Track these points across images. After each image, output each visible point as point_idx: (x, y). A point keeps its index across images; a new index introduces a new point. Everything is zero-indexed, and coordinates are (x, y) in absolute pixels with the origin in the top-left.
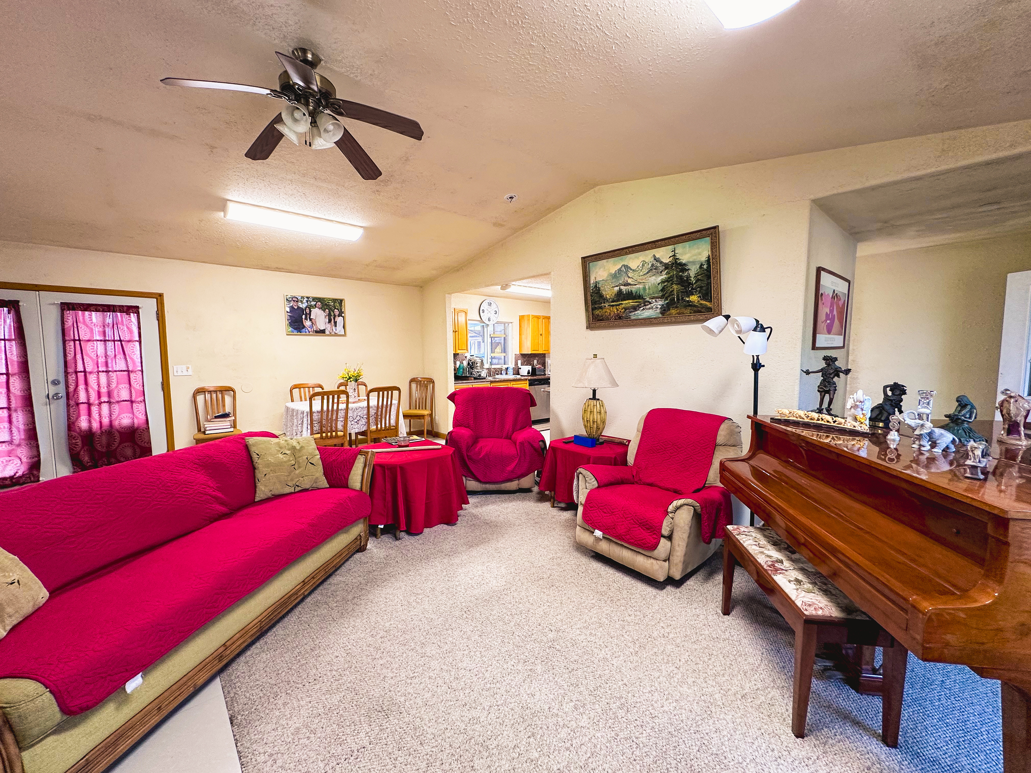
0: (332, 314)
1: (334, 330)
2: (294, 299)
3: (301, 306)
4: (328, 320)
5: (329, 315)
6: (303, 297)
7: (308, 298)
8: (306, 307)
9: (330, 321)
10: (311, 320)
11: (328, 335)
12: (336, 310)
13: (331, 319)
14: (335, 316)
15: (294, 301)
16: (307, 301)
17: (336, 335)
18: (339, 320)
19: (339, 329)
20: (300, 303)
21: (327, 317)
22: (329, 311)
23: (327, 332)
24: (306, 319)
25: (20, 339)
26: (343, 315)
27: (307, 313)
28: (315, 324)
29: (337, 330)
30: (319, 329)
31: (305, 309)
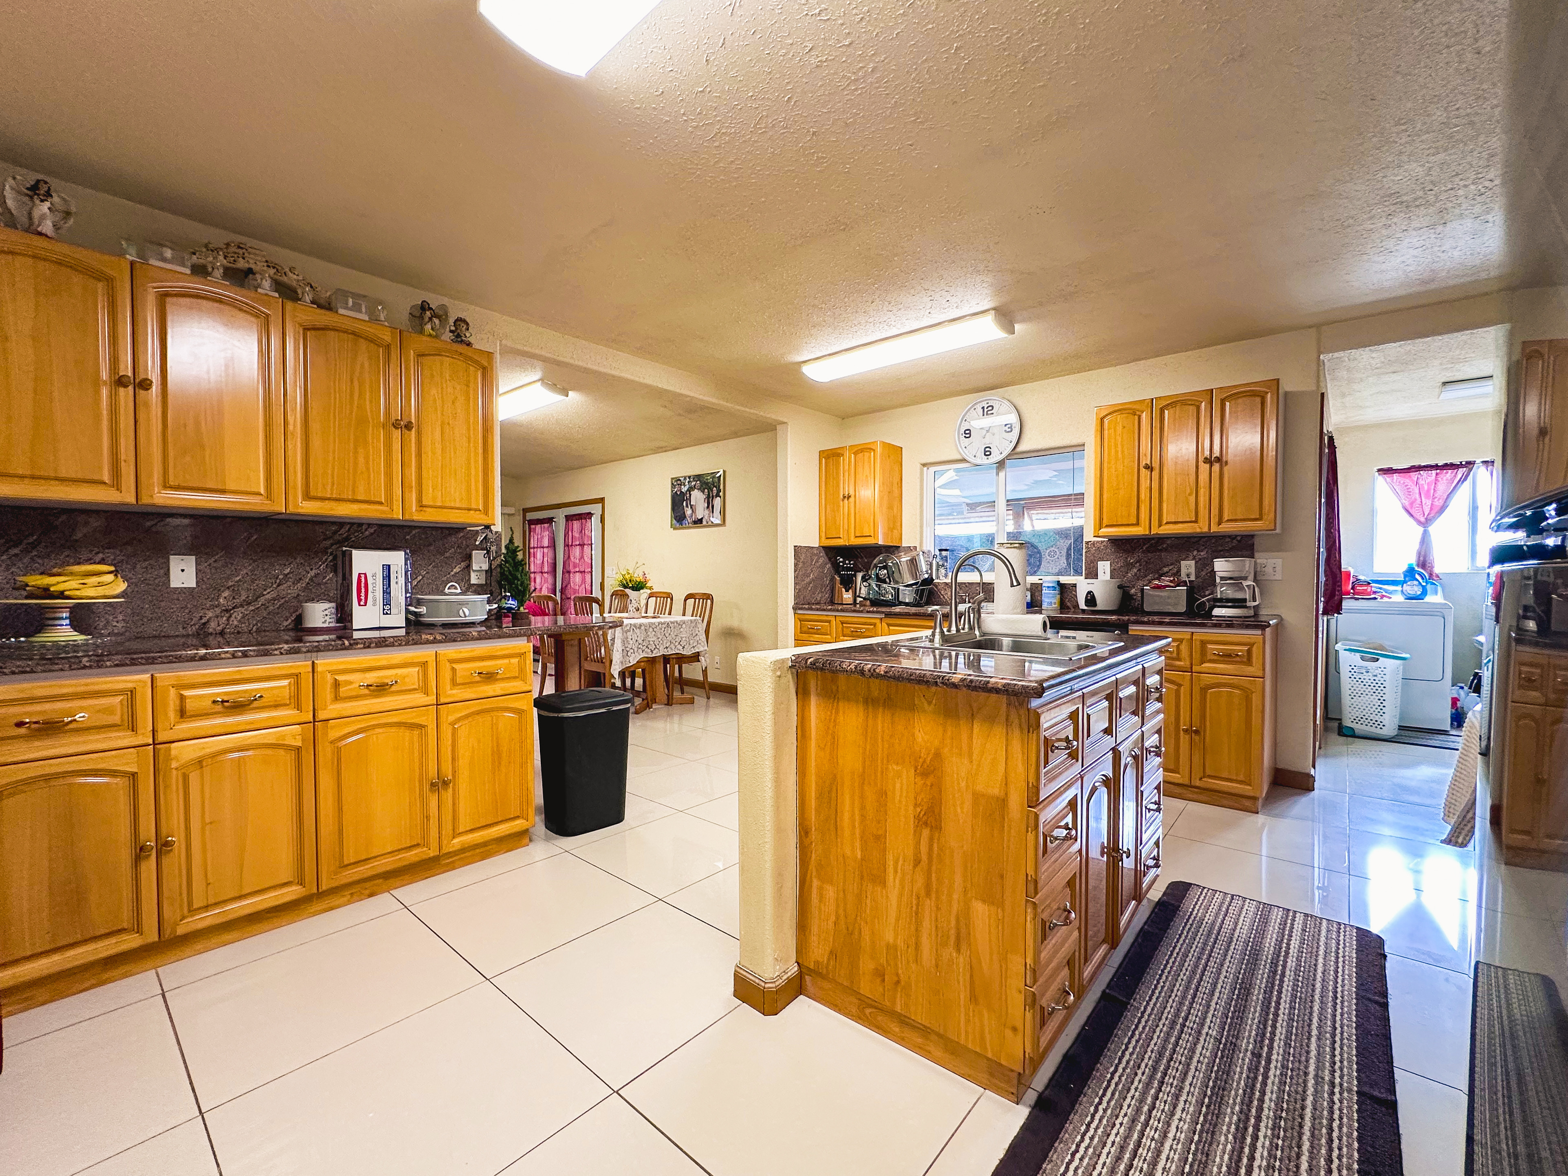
0: (711, 495)
1: (711, 518)
2: (678, 482)
3: (683, 490)
4: (706, 505)
5: (708, 497)
7: (690, 477)
8: (687, 491)
9: (708, 507)
10: (691, 507)
11: (704, 527)
12: (715, 488)
13: (710, 503)
14: (713, 497)
15: (678, 484)
17: (713, 525)
18: (717, 502)
19: (717, 516)
20: (683, 486)
21: (706, 500)
22: (709, 491)
23: (704, 523)
24: (687, 506)
25: (553, 545)
26: (721, 494)
27: (688, 497)
28: (694, 512)
29: (715, 518)
30: (697, 518)
31: (687, 493)
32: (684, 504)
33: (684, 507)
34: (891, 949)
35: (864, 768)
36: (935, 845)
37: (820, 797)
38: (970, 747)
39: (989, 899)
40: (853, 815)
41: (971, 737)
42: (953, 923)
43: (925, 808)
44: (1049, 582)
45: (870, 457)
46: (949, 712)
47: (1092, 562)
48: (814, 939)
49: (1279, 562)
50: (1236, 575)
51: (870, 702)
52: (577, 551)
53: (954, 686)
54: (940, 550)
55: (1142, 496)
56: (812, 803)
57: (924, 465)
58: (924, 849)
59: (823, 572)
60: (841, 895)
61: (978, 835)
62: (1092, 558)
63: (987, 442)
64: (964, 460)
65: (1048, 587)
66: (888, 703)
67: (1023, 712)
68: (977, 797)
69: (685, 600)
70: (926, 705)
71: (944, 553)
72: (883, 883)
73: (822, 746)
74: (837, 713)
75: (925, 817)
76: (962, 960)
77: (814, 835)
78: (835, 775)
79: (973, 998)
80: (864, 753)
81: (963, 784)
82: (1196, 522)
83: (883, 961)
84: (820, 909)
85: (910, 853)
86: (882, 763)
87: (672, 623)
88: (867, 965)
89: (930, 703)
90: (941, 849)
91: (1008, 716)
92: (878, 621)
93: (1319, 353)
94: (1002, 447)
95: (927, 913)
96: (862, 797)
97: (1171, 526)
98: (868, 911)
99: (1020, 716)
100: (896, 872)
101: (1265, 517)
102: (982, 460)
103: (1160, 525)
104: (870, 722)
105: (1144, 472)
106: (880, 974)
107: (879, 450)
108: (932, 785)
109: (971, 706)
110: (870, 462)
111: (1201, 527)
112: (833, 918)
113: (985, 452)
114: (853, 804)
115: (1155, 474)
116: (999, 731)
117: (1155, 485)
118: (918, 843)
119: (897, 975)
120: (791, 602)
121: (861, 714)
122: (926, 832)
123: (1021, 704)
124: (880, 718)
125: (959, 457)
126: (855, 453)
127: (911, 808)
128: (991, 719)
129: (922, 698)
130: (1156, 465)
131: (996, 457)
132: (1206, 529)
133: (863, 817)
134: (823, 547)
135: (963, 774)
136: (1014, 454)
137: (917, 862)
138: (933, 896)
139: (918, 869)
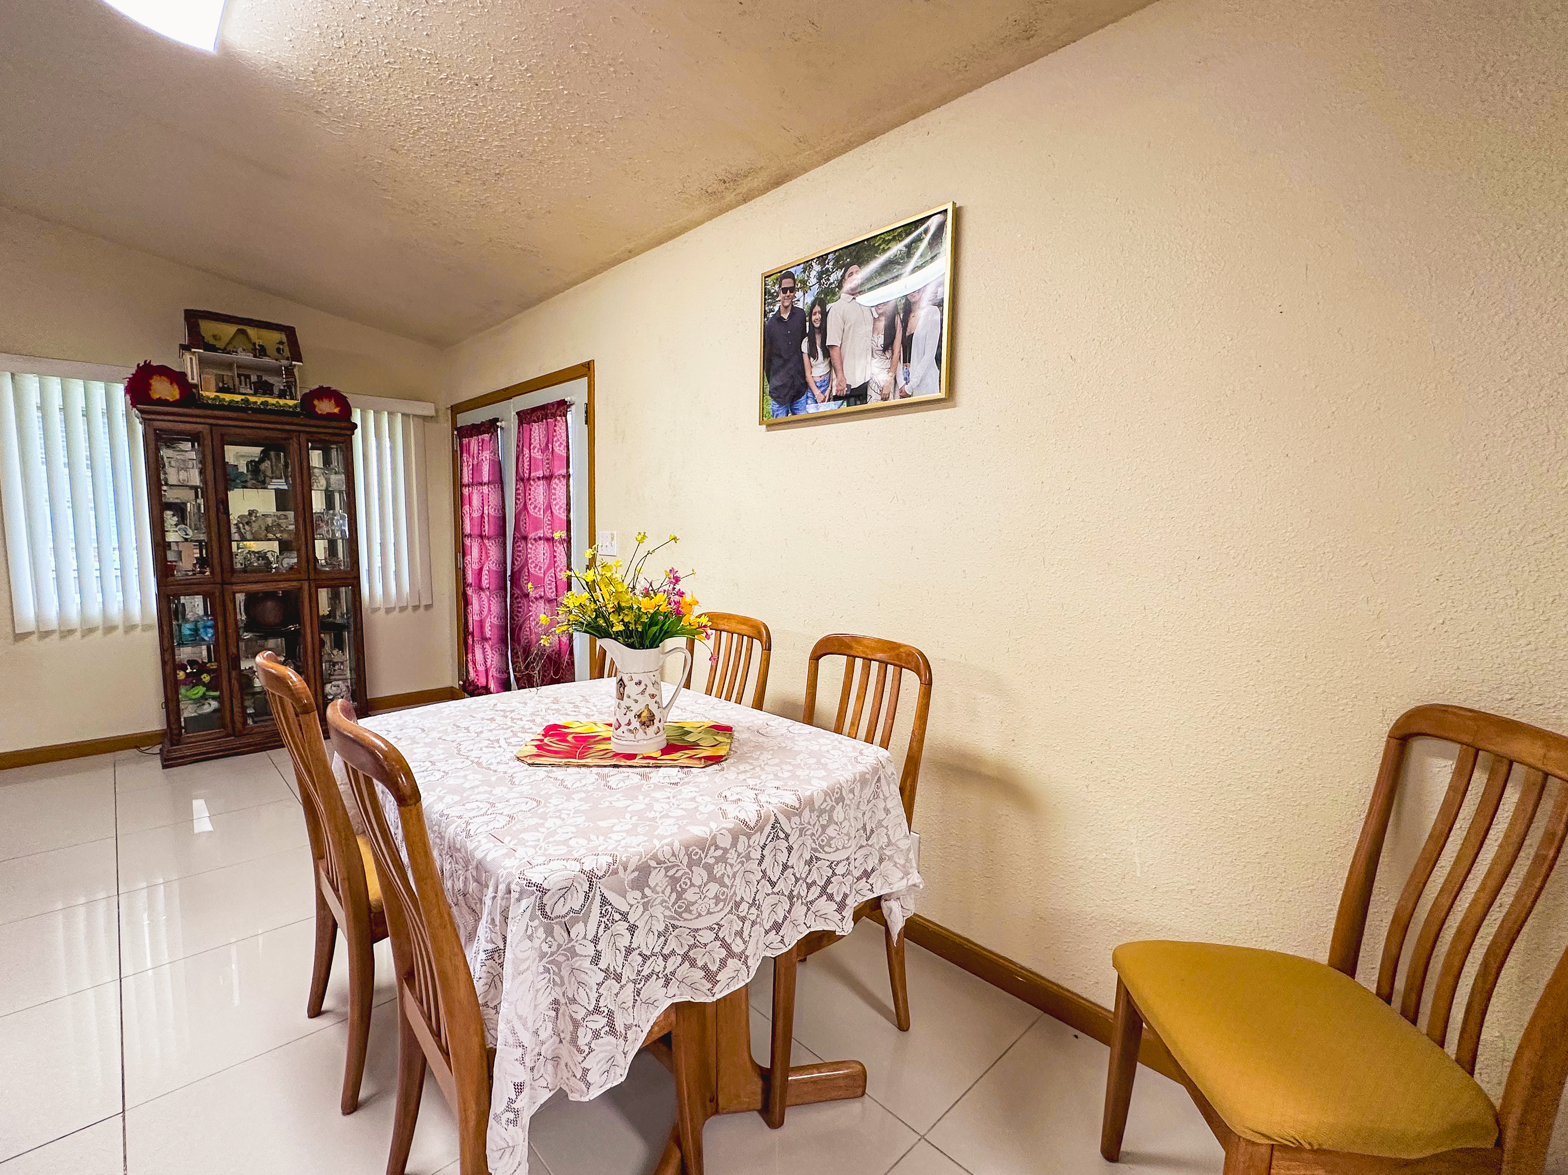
1: (901, 382)
2: (785, 282)
3: (801, 304)
4: (882, 340)
7: (823, 259)
8: (814, 305)
9: (888, 346)
10: (827, 352)
11: (874, 412)
13: (894, 332)
15: (785, 290)
16: (819, 276)
17: (908, 404)
19: (923, 374)
20: (800, 293)
21: (883, 325)
23: (874, 401)
24: (813, 354)
25: (498, 480)
27: (817, 325)
28: (838, 367)
29: (914, 380)
30: (848, 386)
31: (811, 314)
32: (805, 346)
33: (806, 357)
52: (538, 491)
69: (816, 658)
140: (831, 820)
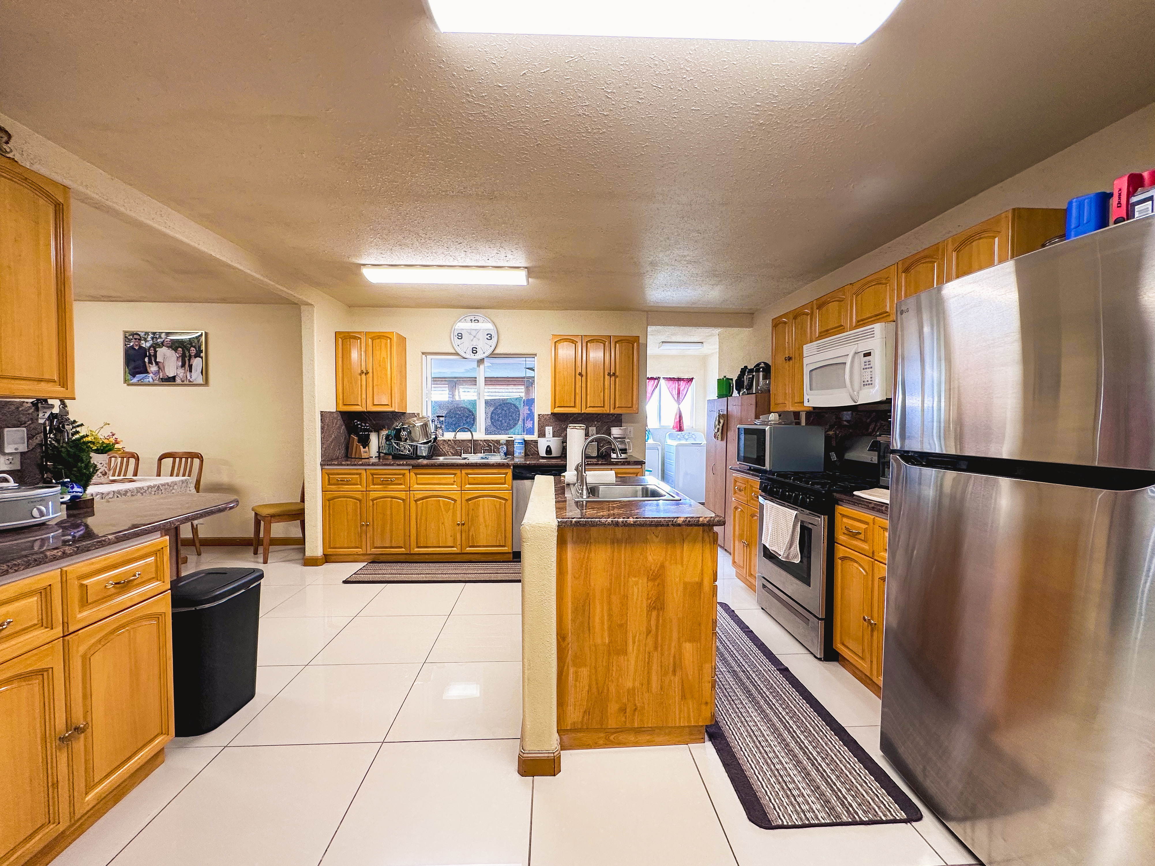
0: (187, 354)
1: (189, 377)
2: (136, 336)
3: (144, 346)
4: (180, 364)
5: (183, 356)
6: (147, 333)
7: (154, 333)
8: (150, 347)
9: (183, 365)
10: (157, 363)
11: (178, 385)
12: (192, 349)
13: (186, 362)
14: (190, 357)
15: (136, 339)
16: (153, 338)
17: (191, 384)
18: (197, 363)
19: (196, 376)
20: (143, 342)
21: (180, 359)
22: (183, 351)
23: (178, 381)
24: (150, 362)
26: (203, 355)
27: (152, 354)
28: (162, 369)
29: (193, 378)
30: (167, 376)
31: (149, 349)
32: (146, 360)
33: (147, 364)
34: (631, 692)
35: (611, 584)
36: (661, 619)
37: (575, 611)
38: (682, 558)
39: (692, 639)
40: (603, 616)
41: (682, 552)
42: (672, 660)
43: (654, 599)
44: (519, 439)
45: (386, 344)
46: (670, 541)
47: (542, 427)
48: (570, 709)
49: (632, 428)
50: (622, 436)
51: (615, 542)
53: (679, 525)
54: (438, 417)
55: (577, 391)
56: (569, 616)
57: (423, 353)
58: (653, 622)
59: (340, 432)
60: (593, 671)
61: (687, 606)
62: (542, 424)
63: (474, 344)
64: (457, 354)
65: (519, 443)
66: (629, 541)
67: (711, 534)
68: (685, 584)
69: (161, 459)
70: (654, 537)
71: (441, 419)
72: (625, 652)
73: (577, 576)
74: (590, 551)
75: (654, 604)
76: (677, 679)
77: (570, 638)
78: (588, 594)
79: (683, 697)
80: (611, 575)
81: (677, 580)
82: (604, 407)
83: (625, 700)
84: (576, 686)
85: (644, 629)
86: (624, 578)
87: (162, 485)
88: (613, 707)
89: (657, 537)
90: (664, 621)
91: (703, 538)
92: (407, 472)
93: (648, 325)
94: (485, 348)
95: (655, 660)
96: (610, 603)
97: (591, 409)
98: (614, 675)
99: (709, 537)
100: (634, 642)
101: (634, 406)
102: (469, 355)
103: (586, 408)
104: (616, 554)
105: (578, 377)
106: (623, 710)
107: (395, 339)
108: (658, 585)
109: (682, 535)
110: (386, 347)
111: (606, 410)
112: (587, 688)
113: (473, 350)
114: (603, 609)
115: (584, 378)
116: (698, 546)
117: (584, 385)
118: (649, 621)
119: (635, 705)
120: (319, 460)
121: (609, 550)
122: (654, 613)
123: (710, 530)
124: (623, 552)
125: (454, 352)
126: (373, 339)
127: (645, 601)
128: (694, 541)
129: (653, 535)
130: (584, 373)
131: (479, 356)
132: (608, 412)
133: (610, 616)
134: (340, 412)
135: (678, 574)
136: (493, 355)
137: (649, 632)
138: (659, 649)
139: (650, 635)
140: (173, 489)
